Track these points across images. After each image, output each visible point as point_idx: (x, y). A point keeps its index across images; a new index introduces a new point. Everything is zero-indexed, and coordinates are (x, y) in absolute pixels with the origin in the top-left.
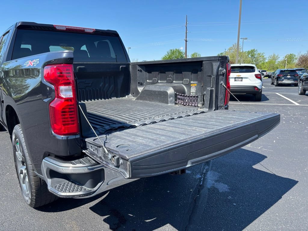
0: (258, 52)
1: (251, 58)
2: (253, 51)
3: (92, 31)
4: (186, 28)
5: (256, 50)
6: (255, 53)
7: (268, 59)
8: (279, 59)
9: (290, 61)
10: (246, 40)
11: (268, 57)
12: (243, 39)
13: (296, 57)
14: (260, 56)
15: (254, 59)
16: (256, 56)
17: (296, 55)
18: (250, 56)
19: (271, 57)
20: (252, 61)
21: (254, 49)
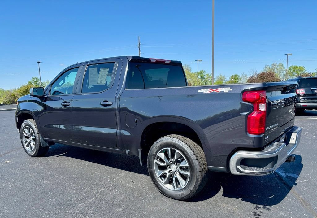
0: (206, 73)
1: (200, 79)
2: (202, 72)
3: (168, 62)
4: (139, 49)
5: (205, 71)
6: (204, 74)
7: (215, 79)
8: (226, 79)
9: (236, 81)
10: (200, 62)
11: (216, 78)
12: (198, 61)
13: (240, 77)
14: (209, 77)
15: (203, 80)
16: (205, 77)
17: (240, 76)
18: (199, 77)
19: (218, 78)
20: (202, 82)
21: (203, 70)
